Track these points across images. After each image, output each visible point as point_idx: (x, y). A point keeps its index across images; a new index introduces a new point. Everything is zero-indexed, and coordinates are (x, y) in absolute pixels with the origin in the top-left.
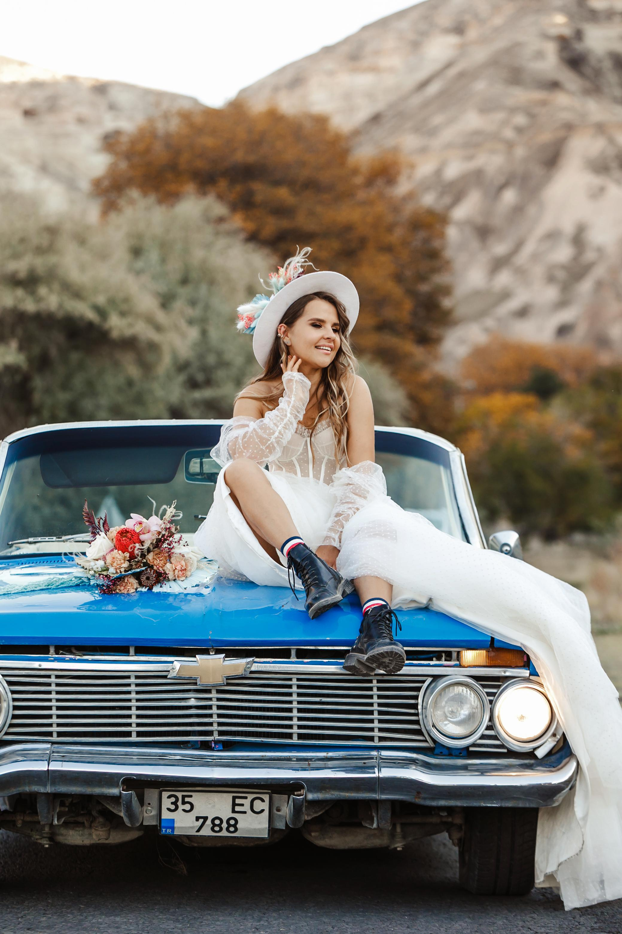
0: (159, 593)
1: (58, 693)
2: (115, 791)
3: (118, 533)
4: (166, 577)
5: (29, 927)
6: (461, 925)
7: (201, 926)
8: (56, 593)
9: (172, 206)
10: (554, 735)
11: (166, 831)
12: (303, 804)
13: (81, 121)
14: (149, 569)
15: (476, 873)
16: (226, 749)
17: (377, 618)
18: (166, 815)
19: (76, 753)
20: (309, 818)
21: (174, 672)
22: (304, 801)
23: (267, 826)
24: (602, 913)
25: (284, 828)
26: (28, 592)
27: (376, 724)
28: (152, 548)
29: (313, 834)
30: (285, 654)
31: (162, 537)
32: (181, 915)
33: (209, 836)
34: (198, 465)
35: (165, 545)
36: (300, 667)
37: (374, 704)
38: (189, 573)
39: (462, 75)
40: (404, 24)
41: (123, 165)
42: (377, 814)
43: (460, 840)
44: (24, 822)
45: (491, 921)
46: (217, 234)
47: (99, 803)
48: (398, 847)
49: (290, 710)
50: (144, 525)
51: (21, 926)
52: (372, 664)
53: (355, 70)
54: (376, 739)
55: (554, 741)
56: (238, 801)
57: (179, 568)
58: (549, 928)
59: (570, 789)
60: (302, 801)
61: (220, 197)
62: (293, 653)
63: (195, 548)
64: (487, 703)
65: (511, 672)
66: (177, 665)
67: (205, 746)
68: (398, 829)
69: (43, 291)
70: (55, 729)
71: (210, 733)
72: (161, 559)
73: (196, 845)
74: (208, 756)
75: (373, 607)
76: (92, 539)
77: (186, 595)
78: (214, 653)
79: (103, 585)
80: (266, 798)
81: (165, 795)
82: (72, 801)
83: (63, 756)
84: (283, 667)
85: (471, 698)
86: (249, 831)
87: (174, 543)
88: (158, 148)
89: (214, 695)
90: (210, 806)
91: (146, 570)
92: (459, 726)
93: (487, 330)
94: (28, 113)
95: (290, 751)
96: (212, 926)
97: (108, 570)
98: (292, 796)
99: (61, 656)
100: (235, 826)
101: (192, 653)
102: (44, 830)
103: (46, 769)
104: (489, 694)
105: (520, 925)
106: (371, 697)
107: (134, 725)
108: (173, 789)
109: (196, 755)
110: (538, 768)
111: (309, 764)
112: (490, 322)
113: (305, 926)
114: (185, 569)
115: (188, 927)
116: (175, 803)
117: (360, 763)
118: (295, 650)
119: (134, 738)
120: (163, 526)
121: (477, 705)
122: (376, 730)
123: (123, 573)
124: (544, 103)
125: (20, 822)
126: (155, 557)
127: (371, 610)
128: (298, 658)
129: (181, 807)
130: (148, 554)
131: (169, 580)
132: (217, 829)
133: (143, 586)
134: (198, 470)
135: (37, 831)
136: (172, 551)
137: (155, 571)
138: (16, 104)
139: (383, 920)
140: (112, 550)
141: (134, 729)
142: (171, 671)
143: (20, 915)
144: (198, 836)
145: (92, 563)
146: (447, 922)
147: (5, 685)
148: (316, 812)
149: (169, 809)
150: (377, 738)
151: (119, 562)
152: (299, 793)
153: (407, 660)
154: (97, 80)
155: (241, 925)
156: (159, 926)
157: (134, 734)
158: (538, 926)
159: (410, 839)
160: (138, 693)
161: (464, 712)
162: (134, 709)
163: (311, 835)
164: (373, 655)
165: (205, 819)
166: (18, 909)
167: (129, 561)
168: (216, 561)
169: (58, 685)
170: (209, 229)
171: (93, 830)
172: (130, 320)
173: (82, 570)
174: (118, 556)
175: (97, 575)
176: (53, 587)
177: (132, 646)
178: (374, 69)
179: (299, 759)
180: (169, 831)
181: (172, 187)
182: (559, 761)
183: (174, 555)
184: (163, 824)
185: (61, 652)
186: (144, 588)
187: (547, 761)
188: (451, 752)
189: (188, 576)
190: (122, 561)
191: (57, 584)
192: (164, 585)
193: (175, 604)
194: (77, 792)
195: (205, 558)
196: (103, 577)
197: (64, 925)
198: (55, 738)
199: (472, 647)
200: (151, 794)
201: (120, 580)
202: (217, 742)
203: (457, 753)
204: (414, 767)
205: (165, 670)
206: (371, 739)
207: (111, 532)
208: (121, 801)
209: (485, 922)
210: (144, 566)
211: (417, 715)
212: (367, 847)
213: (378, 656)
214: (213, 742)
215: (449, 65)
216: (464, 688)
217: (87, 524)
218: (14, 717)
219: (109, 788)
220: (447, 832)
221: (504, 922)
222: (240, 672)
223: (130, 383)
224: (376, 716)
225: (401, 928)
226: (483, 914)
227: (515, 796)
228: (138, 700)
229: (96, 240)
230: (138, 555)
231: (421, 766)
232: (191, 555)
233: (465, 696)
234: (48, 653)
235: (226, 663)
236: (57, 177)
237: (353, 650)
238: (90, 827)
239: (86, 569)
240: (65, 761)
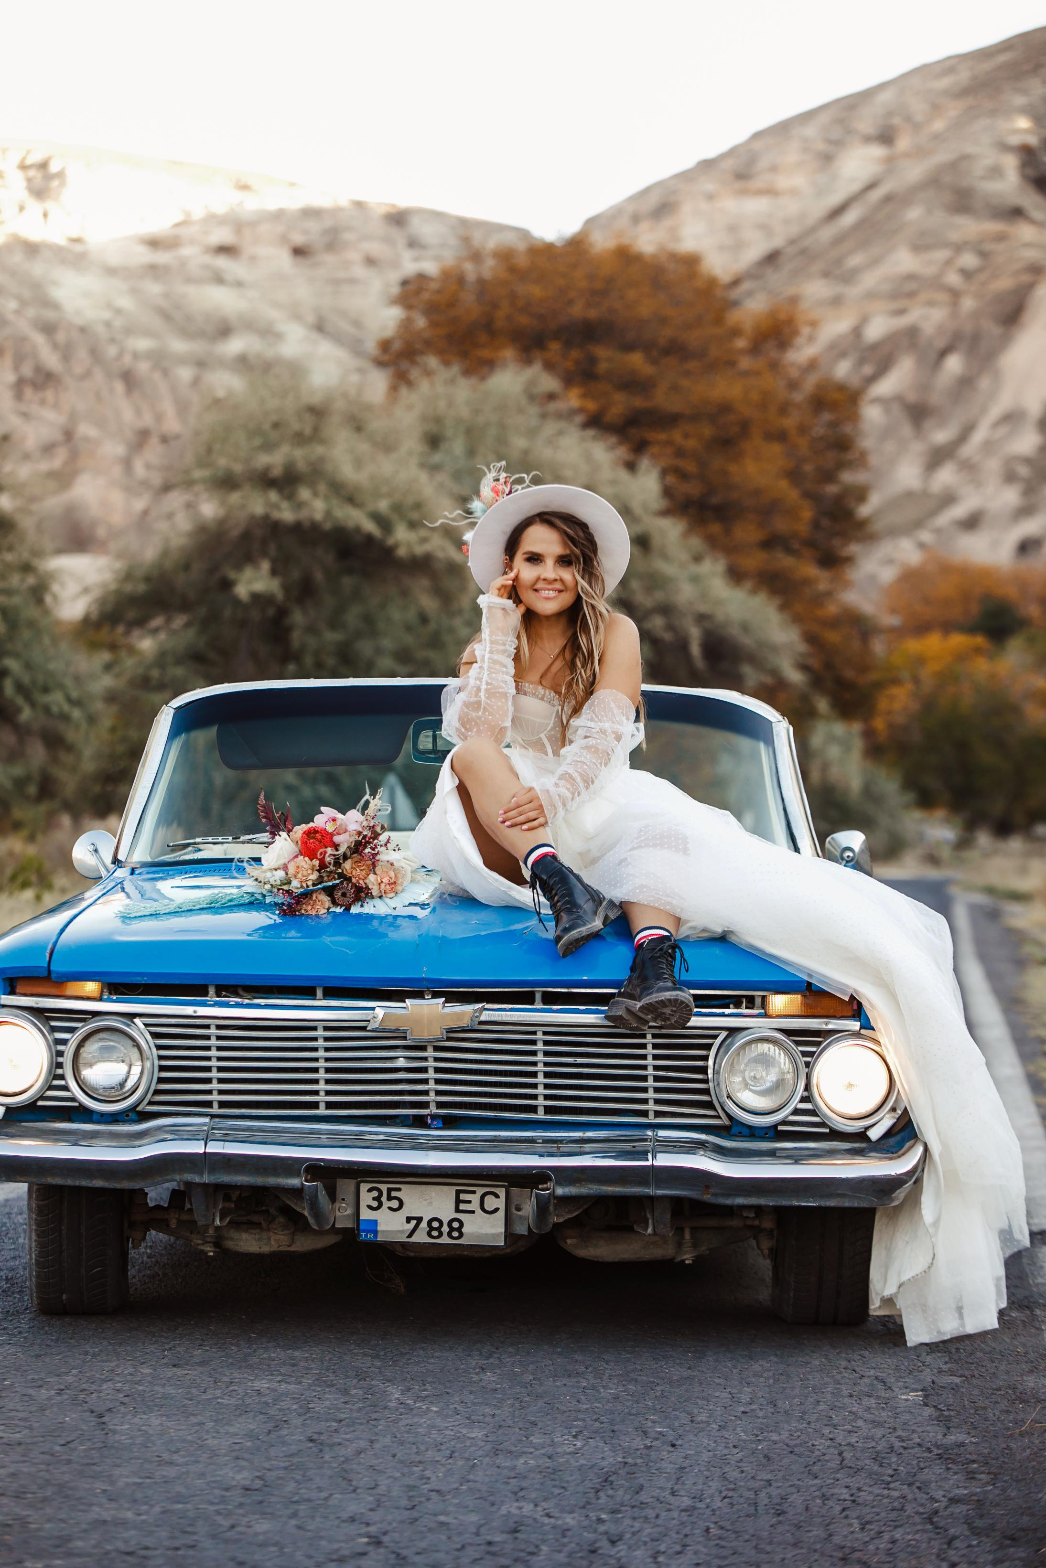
0: (359, 916)
1: (219, 1049)
2: (295, 1182)
3: (304, 833)
4: (368, 893)
5: (176, 1362)
6: (761, 1366)
7: (408, 1365)
8: (222, 913)
9: (483, 378)
10: (893, 1109)
11: (366, 1236)
12: (549, 1202)
13: (370, 262)
14: (345, 883)
15: (792, 1295)
16: (447, 1126)
17: (656, 953)
18: (366, 1215)
19: (243, 1130)
20: (561, 1220)
21: (375, 1022)
22: (552, 1198)
23: (503, 1230)
24: (957, 1349)
25: (526, 1233)
26: (184, 911)
27: (651, 1094)
28: (348, 853)
29: (569, 1241)
30: (527, 998)
31: (363, 839)
32: (384, 1349)
33: (424, 1243)
34: (431, 740)
35: (367, 850)
36: (547, 1016)
37: (649, 1067)
38: (399, 888)
39: (888, 199)
40: (811, 131)
41: (421, 322)
42: (653, 1215)
43: (771, 1250)
44: (179, 1221)
45: (804, 1360)
46: (544, 416)
47: (277, 1197)
48: (687, 1259)
49: (534, 1075)
50: (338, 823)
51: (166, 1361)
52: (648, 1015)
53: (744, 193)
54: (651, 1114)
55: (894, 1117)
56: (463, 1197)
57: (385, 880)
58: (881, 1370)
59: (915, 1183)
60: (549, 1197)
61: (549, 366)
62: (538, 997)
63: (409, 854)
64: (801, 1066)
65: (835, 1024)
66: (380, 1013)
67: (420, 1122)
68: (687, 1236)
69: (304, 493)
70: (215, 1097)
71: (425, 1105)
72: (362, 868)
73: (412, 1254)
74: (422, 1135)
75: (650, 938)
76: (270, 840)
77: (396, 917)
78: (430, 997)
79: (283, 904)
80: (502, 1192)
81: (364, 1187)
82: (240, 1194)
83: (226, 1134)
84: (524, 1016)
85: (783, 1061)
86: (479, 1236)
87: (379, 847)
88: (468, 298)
89: (430, 1053)
90: (425, 1203)
91: (342, 883)
92: (763, 1096)
93: (922, 546)
94: (299, 252)
95: (534, 1130)
96: (423, 1365)
97: (290, 883)
98: (535, 1191)
99: (223, 999)
100: (459, 1230)
101: (399, 996)
102: (208, 1233)
103: (202, 1151)
104: (804, 1054)
105: (843, 1366)
106: (644, 1057)
107: (322, 1093)
108: (375, 1179)
109: (405, 1134)
110: (872, 1154)
111: (558, 1148)
112: (926, 536)
113: (549, 1366)
114: (395, 883)
115: (390, 1366)
116: (378, 1199)
117: (627, 1146)
118: (540, 994)
119: (322, 1111)
120: (365, 824)
121: (789, 1069)
122: (651, 1102)
123: (311, 888)
124: (1001, 238)
125: (174, 1221)
126: (354, 866)
127: (647, 941)
128: (544, 1004)
129: (386, 1204)
130: (344, 862)
131: (372, 897)
132: (435, 1233)
133: (338, 905)
134: (430, 746)
135: (199, 1233)
136: (378, 857)
137: (354, 885)
138: (284, 239)
139: (658, 1358)
140: (296, 857)
141: (322, 1098)
142: (372, 1021)
143: (167, 1347)
144: (409, 1242)
145: (269, 874)
146: (744, 1361)
147: (149, 1037)
148: (570, 1212)
149: (370, 1207)
150: (653, 1112)
151: (305, 873)
152: (545, 1186)
153: (697, 1007)
154: (394, 206)
155: (463, 1364)
156: (351, 1363)
157: (322, 1106)
158: (867, 1368)
159: (703, 1248)
160: (327, 1049)
161: (771, 1077)
162: (322, 1071)
163: (566, 1243)
164: (651, 1003)
165: (419, 1220)
166: (167, 1338)
167: (319, 871)
168: (437, 872)
169: (219, 1038)
170: (534, 410)
171: (271, 1234)
172: (423, 533)
173: (256, 883)
174: (303, 864)
175: (275, 890)
176: (217, 905)
177: (319, 986)
178: (770, 192)
179: (547, 1141)
180: (370, 1236)
181: (485, 353)
182: (900, 1145)
183: (380, 863)
184: (362, 1227)
185: (224, 993)
186: (339, 907)
187: (884, 1144)
188: (753, 1132)
189: (399, 892)
190: (310, 872)
191: (224, 901)
192: (366, 903)
193: (380, 930)
194: (245, 1183)
195: (424, 867)
196: (283, 893)
197: (223, 1361)
198: (215, 1110)
199: (782, 991)
200: (345, 1187)
201: (307, 897)
202: (434, 1117)
203: (762, 1133)
204: (702, 1153)
205: (364, 1019)
206: (645, 1114)
207: (296, 832)
208: (304, 1195)
209: (796, 1361)
210: (339, 878)
211: (706, 1081)
212: (645, 1259)
213: (656, 1005)
214: (429, 1117)
215: (871, 186)
216: (771, 1046)
217: (264, 820)
218: (161, 1080)
219: (287, 1178)
220: (754, 1239)
221: (822, 1362)
222: (465, 1022)
223: (424, 619)
224: (650, 1083)
225: (679, 1369)
226: (796, 1351)
227: (839, 1192)
228: (327, 1060)
229: (376, 424)
230: (330, 864)
231: (711, 1151)
232: (403, 863)
233: (772, 1057)
234: (206, 995)
235: (447, 1010)
236: (337, 338)
237: (620, 994)
238: (268, 1230)
239: (260, 882)
240: (228, 1141)
